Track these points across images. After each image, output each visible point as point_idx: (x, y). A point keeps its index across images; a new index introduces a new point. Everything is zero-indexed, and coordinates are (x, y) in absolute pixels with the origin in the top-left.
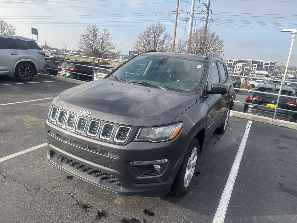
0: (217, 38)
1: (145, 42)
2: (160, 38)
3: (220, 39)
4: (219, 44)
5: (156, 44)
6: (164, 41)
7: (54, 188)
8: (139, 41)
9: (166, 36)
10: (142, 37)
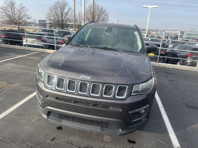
0: (104, 11)
1: (54, 13)
2: (65, 11)
3: (107, 12)
4: (106, 15)
5: (62, 14)
6: (68, 13)
7: (52, 140)
8: (49, 12)
9: (69, 9)
10: (51, 10)
